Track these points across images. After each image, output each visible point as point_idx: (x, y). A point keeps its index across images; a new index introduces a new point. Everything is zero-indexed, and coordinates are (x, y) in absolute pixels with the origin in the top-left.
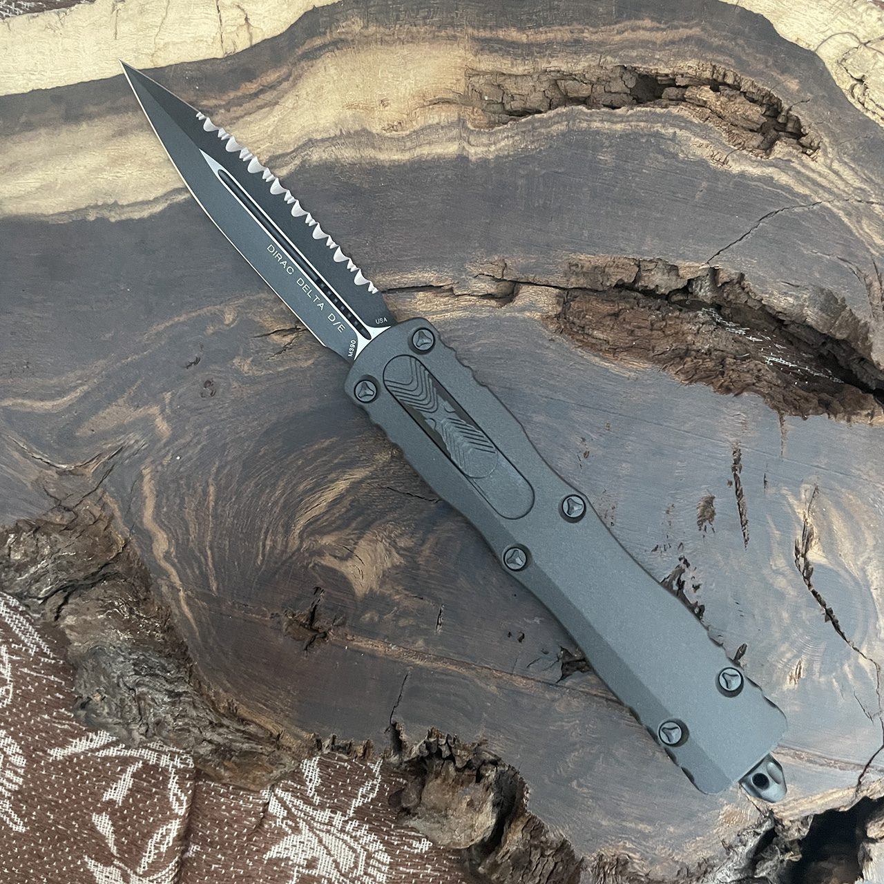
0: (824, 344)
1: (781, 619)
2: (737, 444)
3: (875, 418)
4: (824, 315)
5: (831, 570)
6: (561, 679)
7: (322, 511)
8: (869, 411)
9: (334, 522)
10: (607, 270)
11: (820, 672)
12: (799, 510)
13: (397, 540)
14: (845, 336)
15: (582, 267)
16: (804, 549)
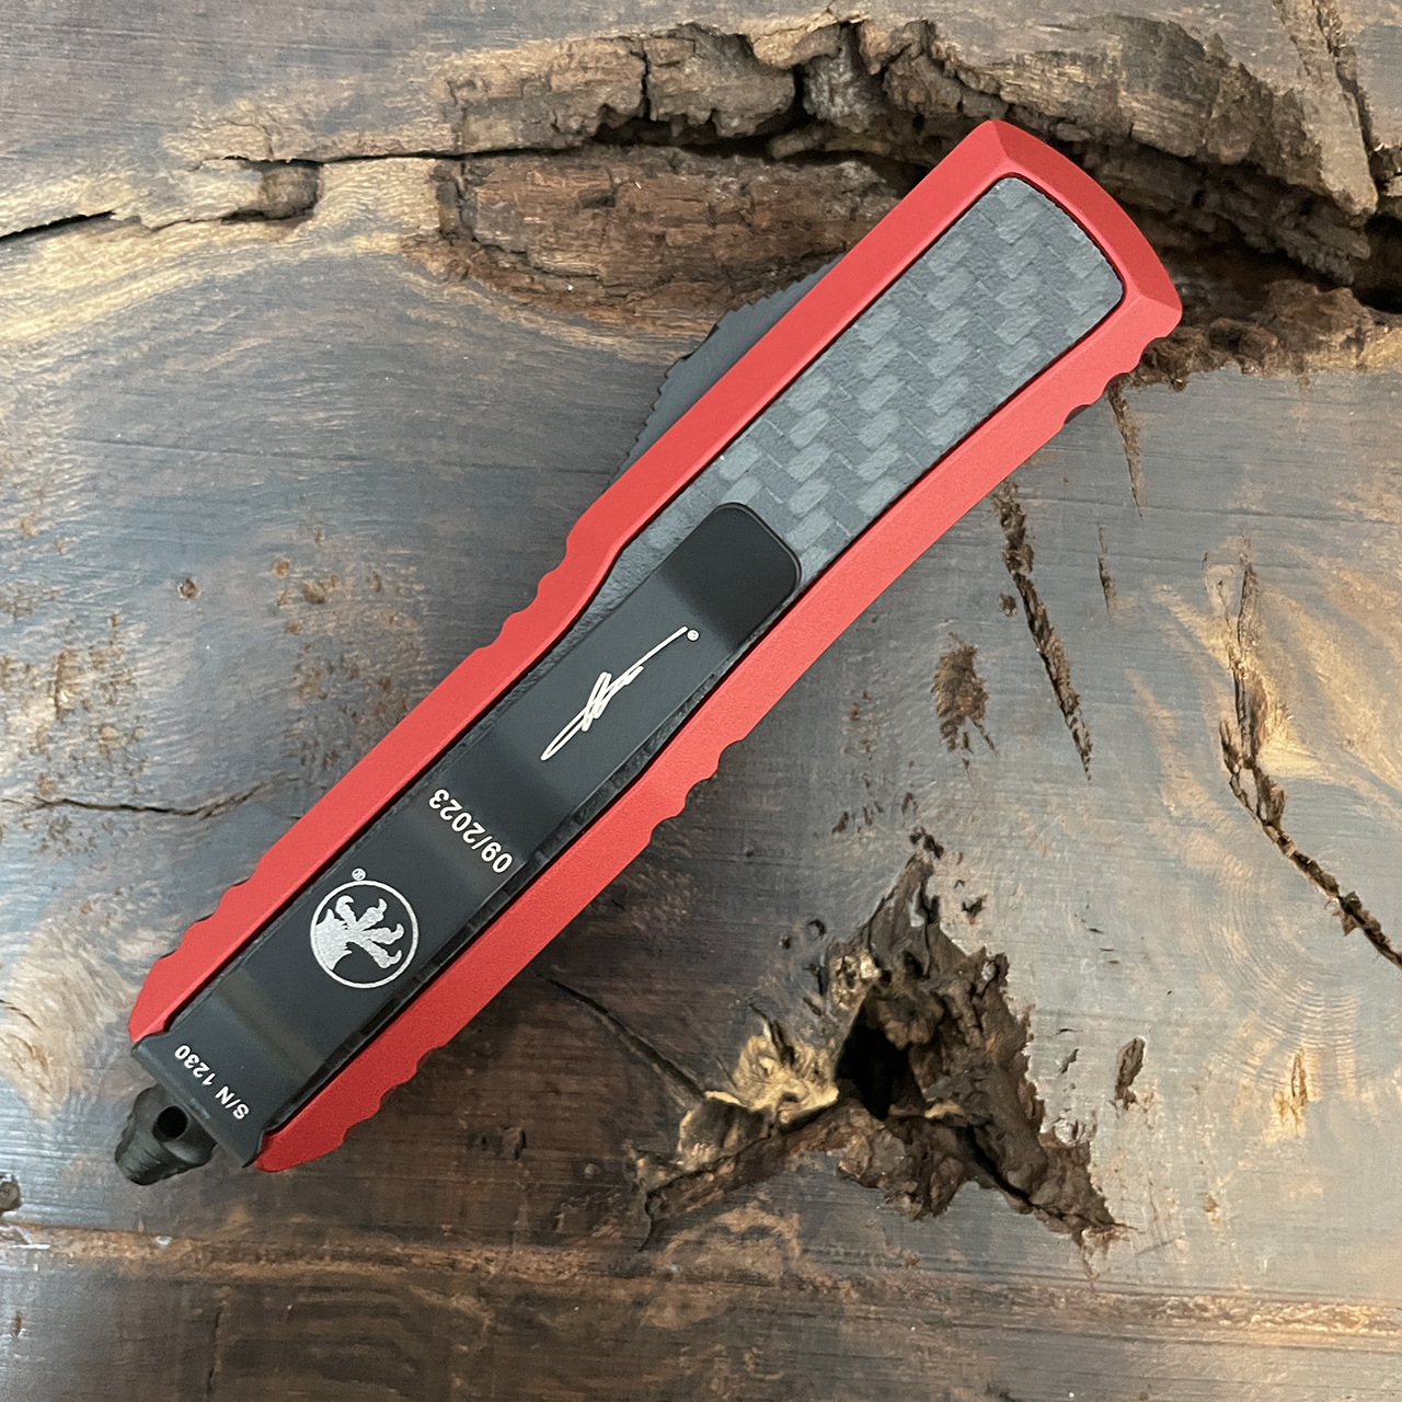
0: (1198, 199)
1: (1221, 949)
2: (1007, 492)
3: (1369, 348)
4: (1176, 103)
5: (1331, 788)
6: (649, 1241)
8: (1349, 332)
10: (555, 82)
11: (1358, 1075)
12: (1213, 641)
13: (122, 942)
14: (1244, 150)
15: (487, 86)
16: (1248, 744)
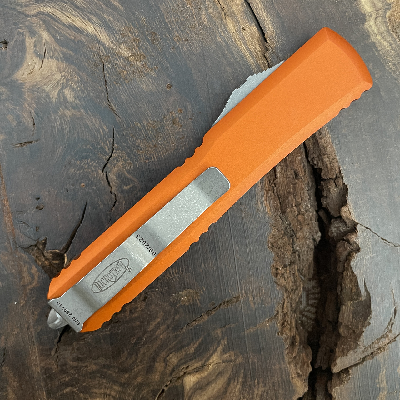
1: (135, 378)
2: (242, 297)
3: (298, 379)
4: (351, 315)
5: (183, 396)
6: (23, 248)
7: (65, 22)
8: (301, 373)
9: (60, 34)
10: (326, 156)
12: (214, 357)
13: (68, 88)
14: (343, 335)
15: (321, 138)
16: (190, 372)
